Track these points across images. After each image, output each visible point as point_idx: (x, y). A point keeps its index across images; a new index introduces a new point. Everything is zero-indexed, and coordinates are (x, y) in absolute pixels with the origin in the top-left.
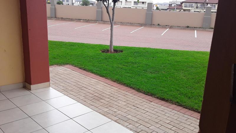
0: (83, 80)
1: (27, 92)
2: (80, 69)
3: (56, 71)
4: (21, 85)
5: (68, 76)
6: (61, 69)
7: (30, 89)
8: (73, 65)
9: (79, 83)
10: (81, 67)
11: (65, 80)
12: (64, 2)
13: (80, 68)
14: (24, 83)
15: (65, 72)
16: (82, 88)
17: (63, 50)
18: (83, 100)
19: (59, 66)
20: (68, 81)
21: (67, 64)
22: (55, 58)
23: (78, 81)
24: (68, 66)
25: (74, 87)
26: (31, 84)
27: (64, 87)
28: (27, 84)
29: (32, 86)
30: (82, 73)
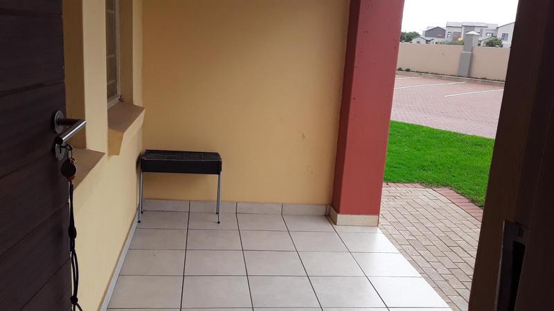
0: (467, 230)
1: (327, 227)
2: (471, 204)
3: (412, 198)
4: (322, 210)
5: (436, 214)
6: (425, 193)
7: (334, 222)
8: (458, 190)
9: (452, 236)
10: (475, 198)
11: (422, 221)
12: (507, 40)
13: (473, 201)
14: (328, 207)
15: (431, 203)
16: (455, 249)
17: (450, 153)
18: (444, 276)
19: (426, 187)
20: (429, 225)
21: (446, 186)
22: (423, 168)
23: (453, 229)
24: (446, 190)
25: (437, 242)
26: (338, 212)
27: (412, 235)
28: (333, 211)
29: (339, 216)
30: (472, 214)
